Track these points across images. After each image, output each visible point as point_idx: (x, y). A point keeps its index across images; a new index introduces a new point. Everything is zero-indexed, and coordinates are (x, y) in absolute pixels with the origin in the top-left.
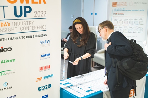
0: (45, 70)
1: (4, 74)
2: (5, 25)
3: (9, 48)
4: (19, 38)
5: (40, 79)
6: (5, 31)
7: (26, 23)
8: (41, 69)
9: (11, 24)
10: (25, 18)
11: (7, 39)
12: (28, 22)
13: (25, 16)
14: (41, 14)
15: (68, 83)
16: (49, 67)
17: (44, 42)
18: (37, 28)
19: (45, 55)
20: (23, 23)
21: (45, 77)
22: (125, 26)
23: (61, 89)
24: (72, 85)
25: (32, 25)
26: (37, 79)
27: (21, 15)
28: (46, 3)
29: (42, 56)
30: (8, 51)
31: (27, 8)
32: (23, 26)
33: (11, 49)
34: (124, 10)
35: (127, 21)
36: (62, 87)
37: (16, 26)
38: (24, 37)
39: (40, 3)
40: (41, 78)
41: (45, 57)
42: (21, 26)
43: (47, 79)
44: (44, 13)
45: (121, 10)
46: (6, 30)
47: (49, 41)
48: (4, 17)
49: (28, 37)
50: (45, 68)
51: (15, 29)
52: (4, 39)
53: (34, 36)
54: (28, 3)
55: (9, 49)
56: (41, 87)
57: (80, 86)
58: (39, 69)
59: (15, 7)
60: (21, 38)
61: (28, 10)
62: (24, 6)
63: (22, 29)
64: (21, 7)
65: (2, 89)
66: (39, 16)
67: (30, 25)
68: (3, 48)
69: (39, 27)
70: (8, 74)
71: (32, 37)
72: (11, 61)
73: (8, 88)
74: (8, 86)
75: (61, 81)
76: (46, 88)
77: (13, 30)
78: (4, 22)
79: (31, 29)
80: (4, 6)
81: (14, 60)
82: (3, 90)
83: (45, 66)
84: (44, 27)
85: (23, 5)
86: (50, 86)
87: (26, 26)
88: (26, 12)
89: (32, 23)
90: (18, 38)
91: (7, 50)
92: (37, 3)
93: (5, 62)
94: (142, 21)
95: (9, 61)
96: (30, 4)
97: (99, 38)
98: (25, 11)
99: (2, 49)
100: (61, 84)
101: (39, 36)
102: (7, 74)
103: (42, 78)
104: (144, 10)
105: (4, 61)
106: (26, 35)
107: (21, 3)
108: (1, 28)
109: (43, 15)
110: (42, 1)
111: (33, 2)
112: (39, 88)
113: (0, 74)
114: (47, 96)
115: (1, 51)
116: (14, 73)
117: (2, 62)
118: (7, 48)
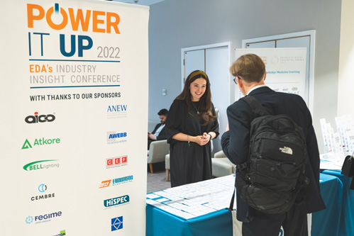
0: (117, 165)
1: (39, 167)
2: (43, 70)
3: (49, 116)
4: (67, 97)
5: (108, 183)
6: (42, 81)
7: (82, 68)
8: (110, 162)
9: (54, 69)
10: (81, 58)
11: (46, 97)
12: (86, 68)
13: (81, 55)
14: (110, 52)
15: (162, 197)
16: (125, 160)
17: (116, 109)
18: (101, 79)
19: (118, 135)
20: (77, 69)
23: (149, 208)
24: (171, 200)
25: (92, 74)
26: (103, 182)
27: (72, 53)
28: (119, 33)
29: (112, 136)
30: (47, 122)
31: (84, 40)
32: (76, 74)
33: (54, 118)
36: (151, 204)
37: (62, 73)
38: (77, 96)
39: (109, 31)
40: (110, 181)
41: (117, 139)
42: (71, 73)
43: (121, 185)
44: (116, 52)
46: (44, 79)
47: (124, 108)
48: (42, 55)
49: (84, 96)
50: (118, 161)
51: (61, 78)
52: (40, 97)
53: (97, 96)
54: (87, 30)
55: (50, 118)
56: (109, 200)
58: (105, 163)
59: (62, 37)
60: (72, 96)
61: (85, 43)
62: (79, 36)
63: (74, 79)
64: (73, 37)
65: (37, 197)
66: (106, 55)
67: (90, 73)
68: (39, 115)
69: (106, 77)
70: (48, 167)
71: (93, 96)
72: (52, 141)
73: (46, 196)
74: (47, 193)
76: (120, 203)
77: (57, 81)
78: (41, 64)
79: (91, 81)
80: (42, 34)
81: (58, 141)
82: (37, 199)
83: (117, 156)
84: (115, 79)
85: (77, 34)
86: (128, 198)
87: (81, 74)
88: (82, 48)
89: (92, 69)
90: (65, 97)
91: (46, 118)
92: (103, 31)
93: (42, 142)
94: (296, 92)
95: (50, 142)
96: (89, 33)
98: (81, 45)
99: (37, 116)
100: (148, 198)
101: (106, 95)
102: (45, 167)
103: (112, 182)
104: (299, 72)
105: (40, 141)
106: (80, 91)
107: (74, 30)
108: (35, 74)
109: (114, 55)
110: (112, 28)
111: (95, 29)
112: (105, 202)
113: (32, 165)
114: (121, 218)
115: (34, 122)
116: (58, 166)
117: (36, 142)
118: (46, 115)
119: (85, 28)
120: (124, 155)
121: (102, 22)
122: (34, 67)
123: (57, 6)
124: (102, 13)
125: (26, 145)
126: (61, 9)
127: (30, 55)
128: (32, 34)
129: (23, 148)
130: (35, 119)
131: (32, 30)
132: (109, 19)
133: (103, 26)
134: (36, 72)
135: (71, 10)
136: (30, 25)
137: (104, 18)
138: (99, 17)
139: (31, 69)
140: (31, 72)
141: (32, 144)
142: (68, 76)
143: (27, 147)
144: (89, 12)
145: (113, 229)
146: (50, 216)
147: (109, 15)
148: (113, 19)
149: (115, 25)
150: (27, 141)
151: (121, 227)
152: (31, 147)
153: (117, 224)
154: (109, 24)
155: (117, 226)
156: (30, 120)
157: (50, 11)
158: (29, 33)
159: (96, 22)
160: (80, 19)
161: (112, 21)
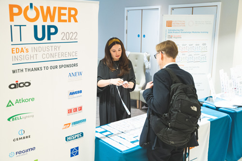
0: (75, 113)
1: (19, 118)
2: (21, 51)
3: (26, 83)
4: (40, 69)
5: (68, 125)
6: (21, 59)
7: (50, 48)
8: (70, 111)
9: (30, 50)
10: (49, 41)
11: (24, 70)
12: (53, 48)
13: (49, 39)
14: (71, 36)
15: (106, 131)
16: (81, 109)
17: (74, 75)
18: (64, 55)
19: (76, 93)
20: (46, 49)
21: (75, 123)
22: (184, 53)
23: (97, 139)
24: (112, 134)
25: (58, 52)
26: (65, 125)
27: (43, 38)
28: (77, 22)
29: (71, 94)
30: (25, 87)
31: (51, 29)
32: (46, 52)
33: (30, 84)
34: (182, 31)
35: (185, 46)
36: (99, 137)
37: (36, 53)
38: (47, 68)
39: (70, 21)
40: (70, 124)
41: (75, 95)
42: (42, 52)
43: (78, 126)
44: (75, 35)
45: (178, 31)
46: (22, 57)
47: (80, 74)
48: (21, 41)
49: (52, 68)
50: (75, 110)
51: (35, 56)
52: (20, 70)
53: (61, 66)
54: (54, 21)
55: (27, 84)
56: (69, 137)
57: (122, 135)
58: (67, 111)
59: (36, 27)
60: (43, 68)
61: (53, 30)
62: (48, 26)
63: (44, 56)
64: (43, 27)
66: (68, 38)
67: (56, 51)
68: (19, 83)
69: (67, 53)
70: (25, 118)
71: (58, 67)
72: (29, 100)
73: (24, 138)
74: (25, 135)
75: (96, 128)
76: (77, 138)
77: (32, 58)
78: (20, 47)
79: (57, 57)
80: (20, 26)
81: (33, 99)
82: (17, 140)
83: (75, 107)
84: (74, 54)
85: (46, 24)
86: (82, 134)
87: (49, 53)
88: (50, 34)
89: (58, 49)
90: (38, 69)
91: (24, 85)
92: (65, 21)
93: (21, 101)
94: (205, 46)
95: (27, 100)
96: (55, 23)
97: (148, 68)
98: (49, 32)
99: (17, 84)
100: (97, 132)
101: (68, 66)
102: (23, 118)
103: (71, 124)
104: (208, 33)
105: (20, 100)
106: (49, 64)
107: (44, 21)
108: (16, 55)
109: (73, 38)
110: (72, 18)
111: (60, 20)
112: (66, 138)
113: (14, 117)
114: (77, 148)
115: (15, 87)
116: (33, 116)
117: (17, 102)
118: (24, 82)
119: (52, 20)
120: (80, 106)
121: (65, 15)
122: (15, 50)
123: (31, 5)
124: (65, 8)
125: (10, 104)
126: (35, 7)
127: (12, 41)
128: (13, 27)
129: (8, 106)
130: (16, 85)
131: (13, 24)
132: (69, 12)
133: (66, 18)
134: (17, 53)
135: (42, 8)
136: (12, 20)
137: (66, 12)
138: (63, 11)
139: (12, 51)
140: (13, 53)
141: (14, 103)
142: (40, 54)
143: (10, 105)
144: (55, 8)
145: (72, 156)
146: (27, 151)
147: (70, 9)
148: (73, 12)
149: (74, 16)
150: (10, 101)
151: (77, 154)
152: (13, 105)
153: (75, 152)
154: (70, 16)
155: (74, 153)
156: (13, 86)
157: (26, 9)
158: (11, 26)
159: (60, 15)
160: (48, 13)
161: (72, 14)
